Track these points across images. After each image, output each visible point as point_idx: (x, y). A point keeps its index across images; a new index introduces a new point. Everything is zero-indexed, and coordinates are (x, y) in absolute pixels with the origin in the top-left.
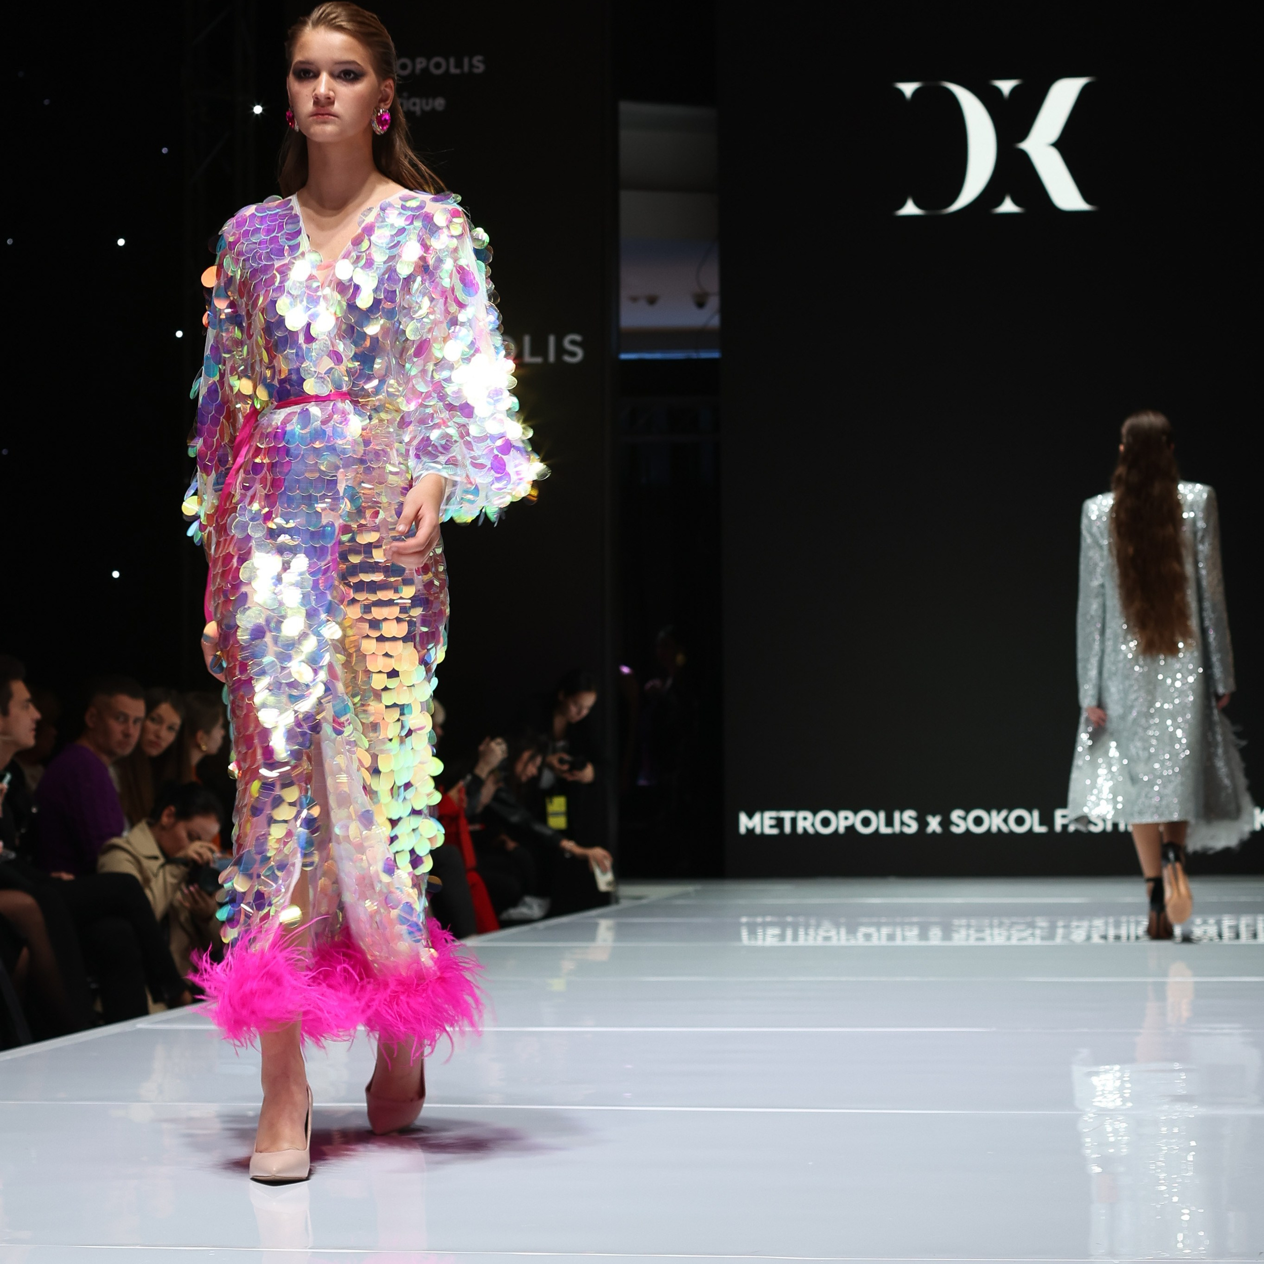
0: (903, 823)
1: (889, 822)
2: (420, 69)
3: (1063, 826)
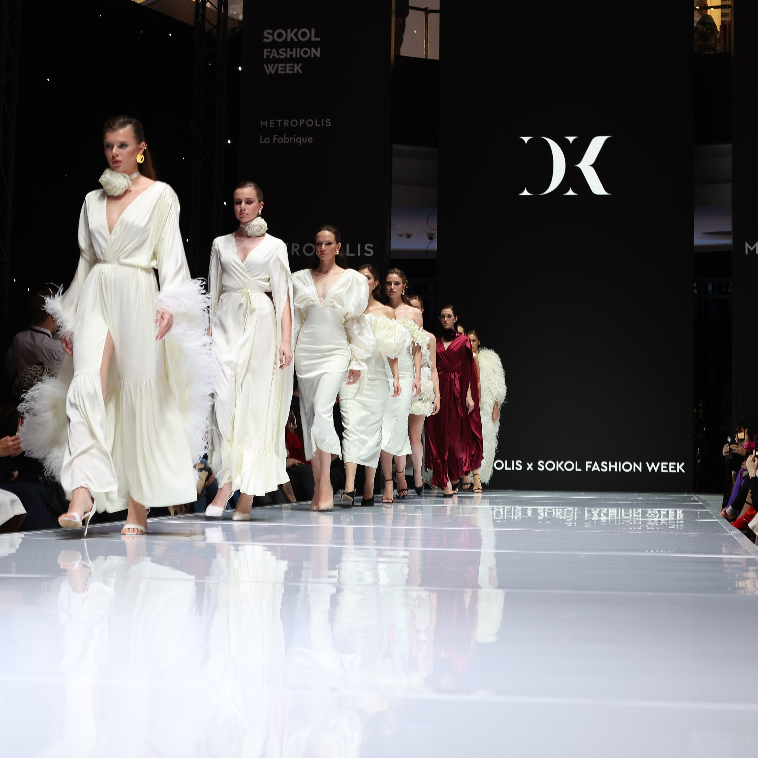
0: (515, 465)
1: (510, 465)
2: (302, 124)
3: (588, 468)
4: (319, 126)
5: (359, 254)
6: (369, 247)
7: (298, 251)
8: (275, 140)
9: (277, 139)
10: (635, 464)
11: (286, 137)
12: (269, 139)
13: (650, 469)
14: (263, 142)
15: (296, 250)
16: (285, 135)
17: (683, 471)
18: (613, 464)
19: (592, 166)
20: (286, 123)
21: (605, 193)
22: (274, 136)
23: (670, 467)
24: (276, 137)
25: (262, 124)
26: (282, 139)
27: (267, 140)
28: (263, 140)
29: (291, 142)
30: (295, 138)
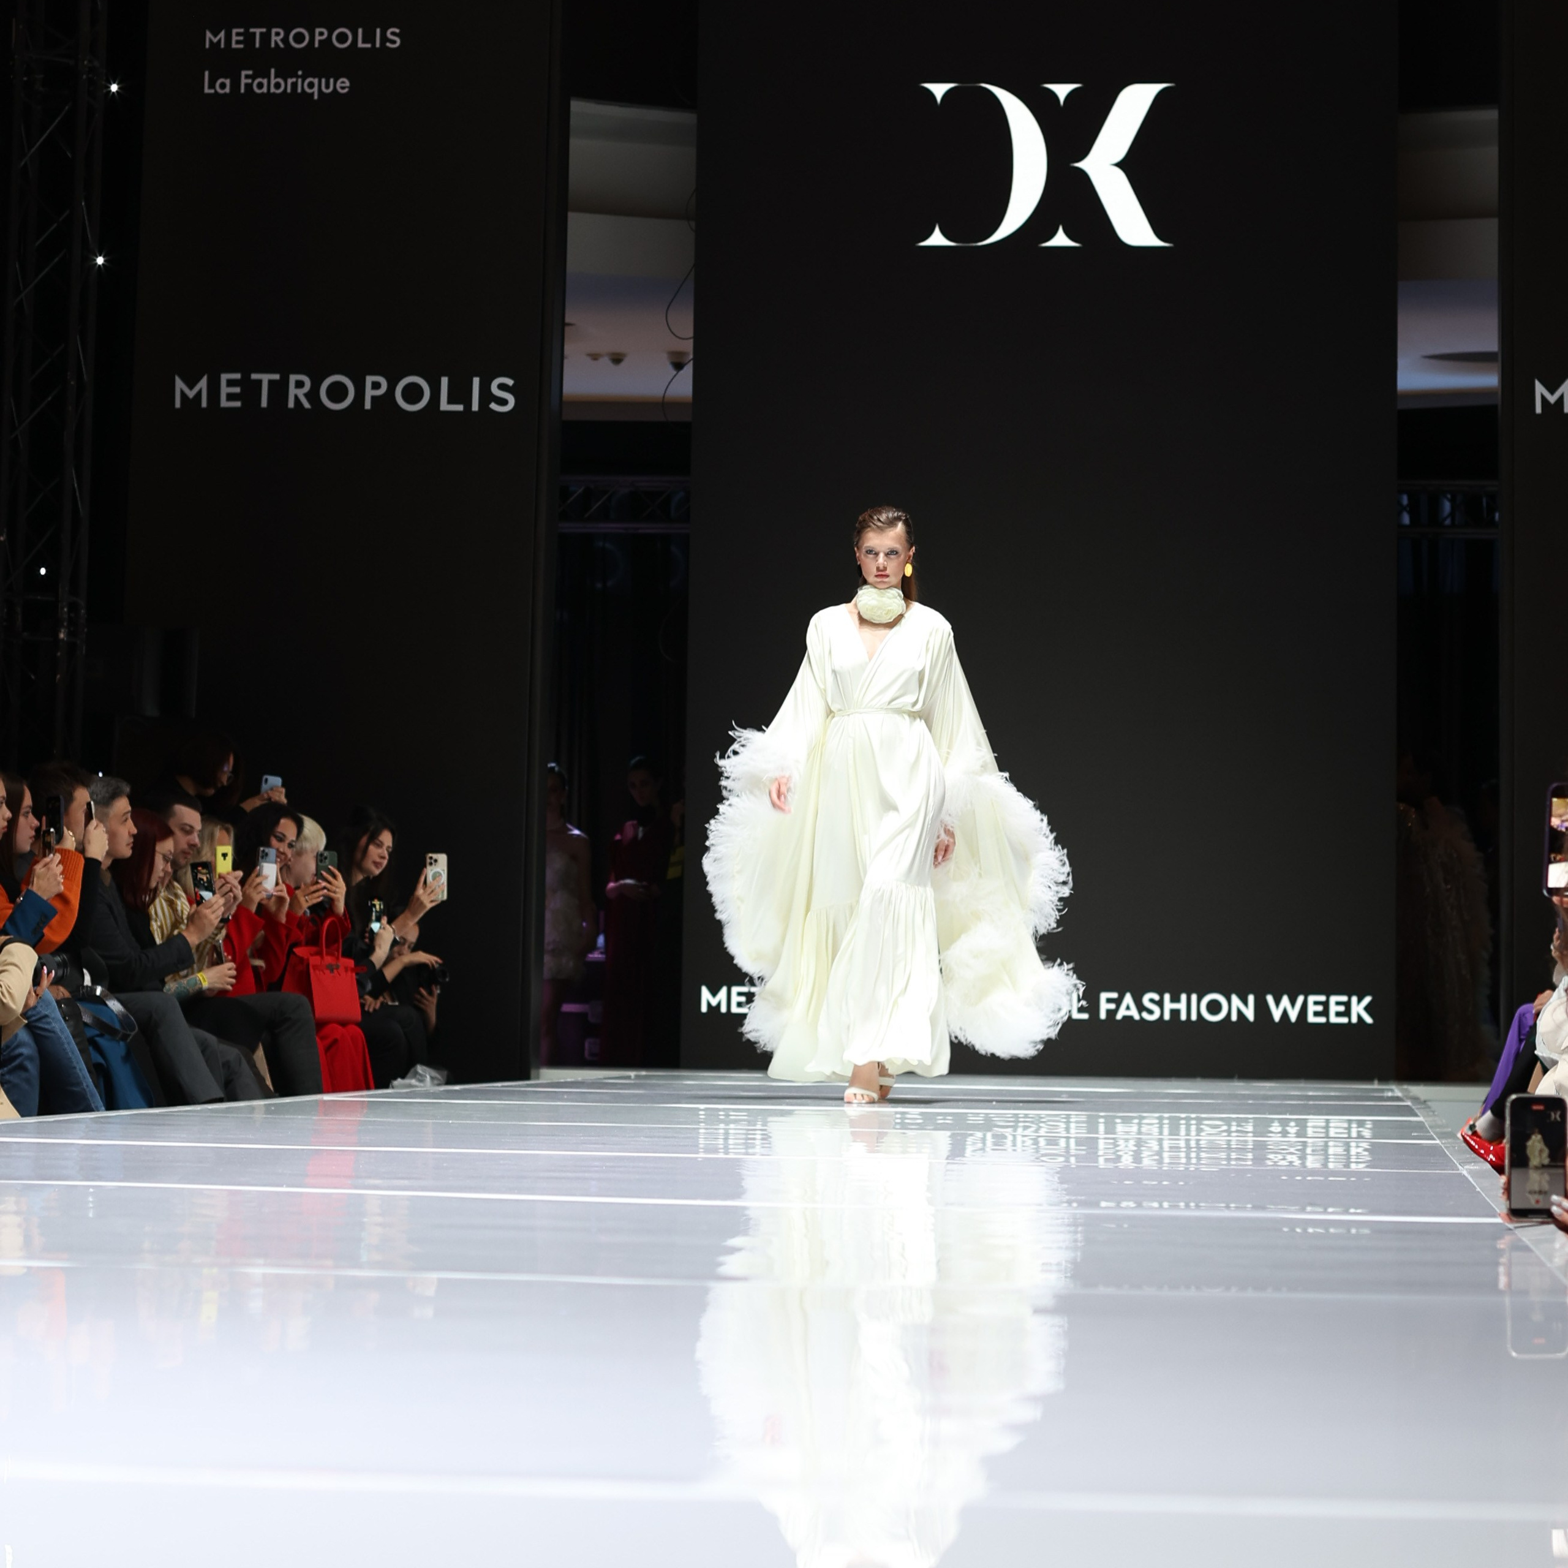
2: (320, 41)
3: (1109, 1012)
4: (369, 46)
5: (475, 407)
6: (502, 387)
7: (306, 395)
8: (246, 85)
9: (249, 81)
10: (1235, 999)
11: (276, 77)
12: (228, 82)
13: (1277, 1015)
14: (212, 91)
15: (301, 393)
16: (273, 71)
17: (1368, 1020)
18: (1175, 999)
19: (1119, 165)
20: (277, 37)
21: (1157, 242)
22: (244, 73)
23: (1333, 1009)
24: (247, 77)
25: (211, 41)
26: (265, 81)
27: (223, 86)
28: (212, 86)
29: (289, 90)
30: (300, 81)
